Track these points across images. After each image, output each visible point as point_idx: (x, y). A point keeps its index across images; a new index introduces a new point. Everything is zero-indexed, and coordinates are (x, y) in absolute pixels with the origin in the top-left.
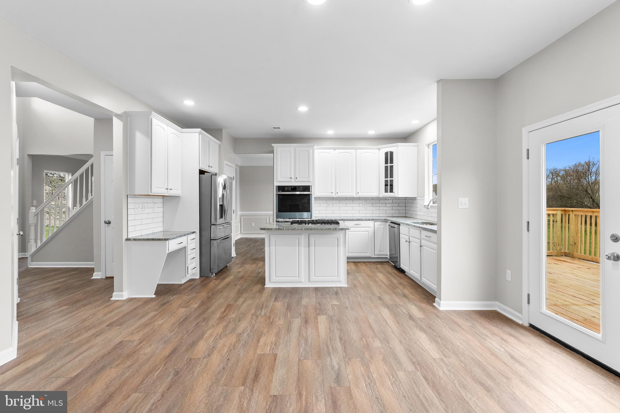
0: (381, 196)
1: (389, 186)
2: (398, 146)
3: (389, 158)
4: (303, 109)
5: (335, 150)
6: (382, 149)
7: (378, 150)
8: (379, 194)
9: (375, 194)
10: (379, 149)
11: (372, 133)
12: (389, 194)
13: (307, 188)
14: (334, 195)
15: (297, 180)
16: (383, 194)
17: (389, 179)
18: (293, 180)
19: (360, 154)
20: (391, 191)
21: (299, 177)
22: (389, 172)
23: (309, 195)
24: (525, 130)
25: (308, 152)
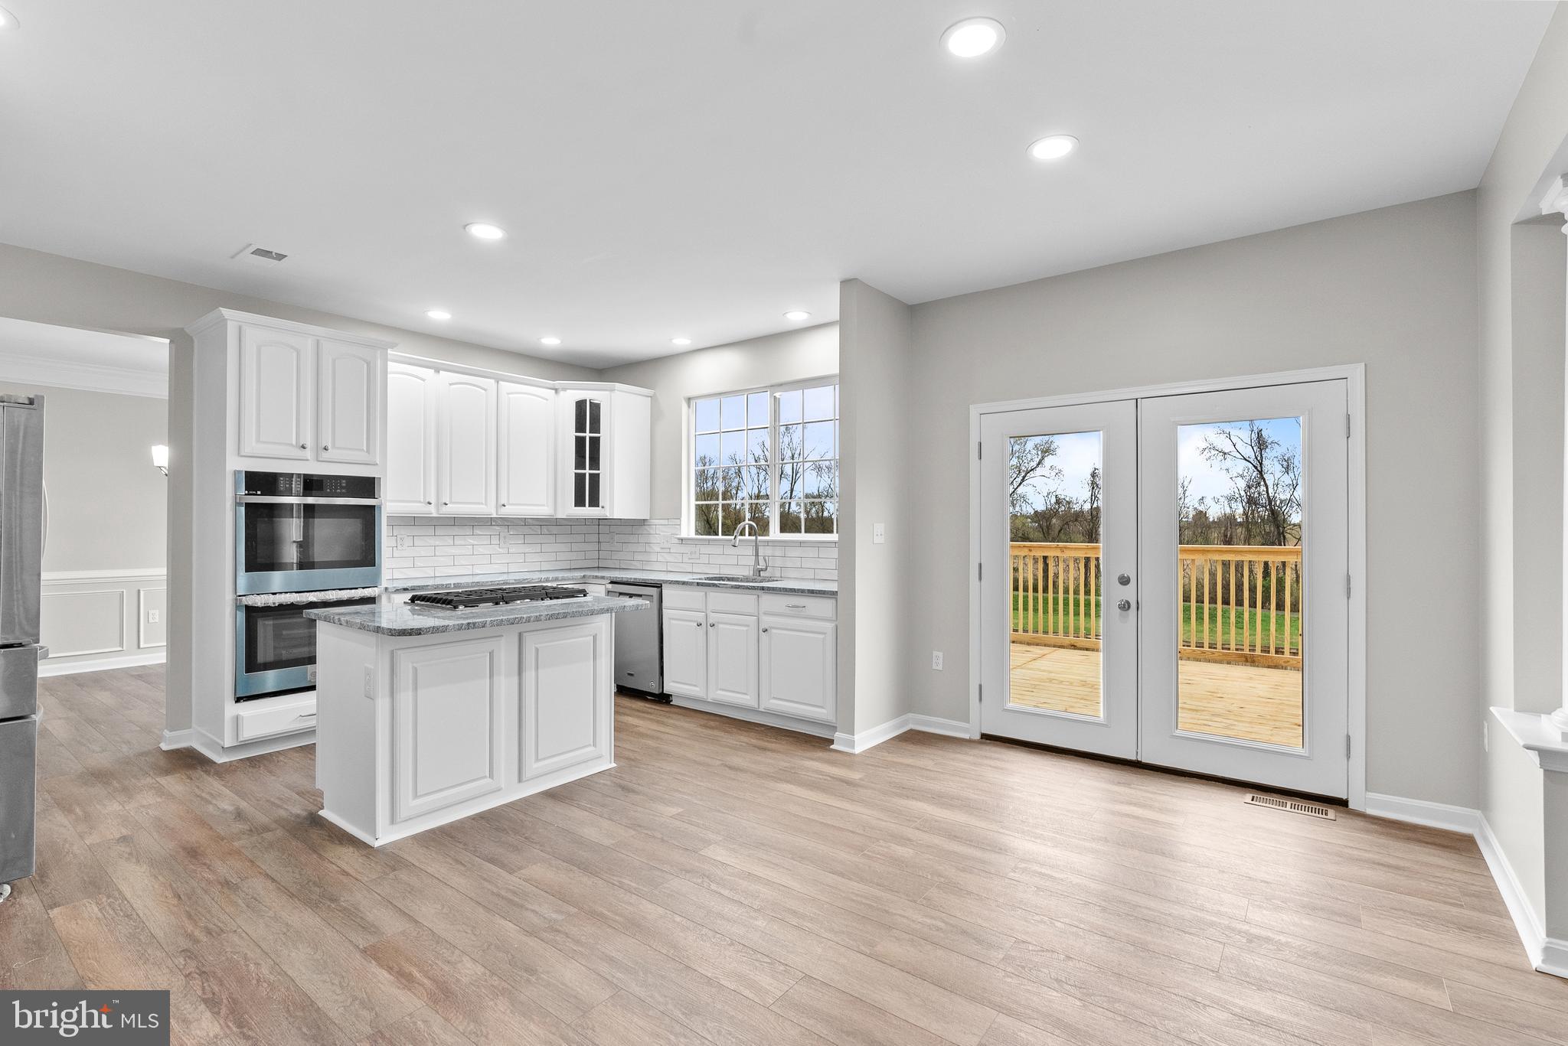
0: (560, 515)
1: (587, 491)
2: (612, 390)
3: (587, 416)
4: (487, 232)
5: (437, 371)
6: (568, 391)
7: (554, 391)
8: (555, 510)
9: (542, 509)
10: (556, 390)
11: (551, 342)
12: (587, 511)
13: (366, 486)
14: (433, 511)
15: (325, 455)
16: (568, 509)
17: (587, 471)
18: (308, 454)
19: (508, 394)
20: (595, 502)
21: (334, 446)
22: (588, 452)
23: (373, 507)
24: (974, 411)
25: (368, 364)
